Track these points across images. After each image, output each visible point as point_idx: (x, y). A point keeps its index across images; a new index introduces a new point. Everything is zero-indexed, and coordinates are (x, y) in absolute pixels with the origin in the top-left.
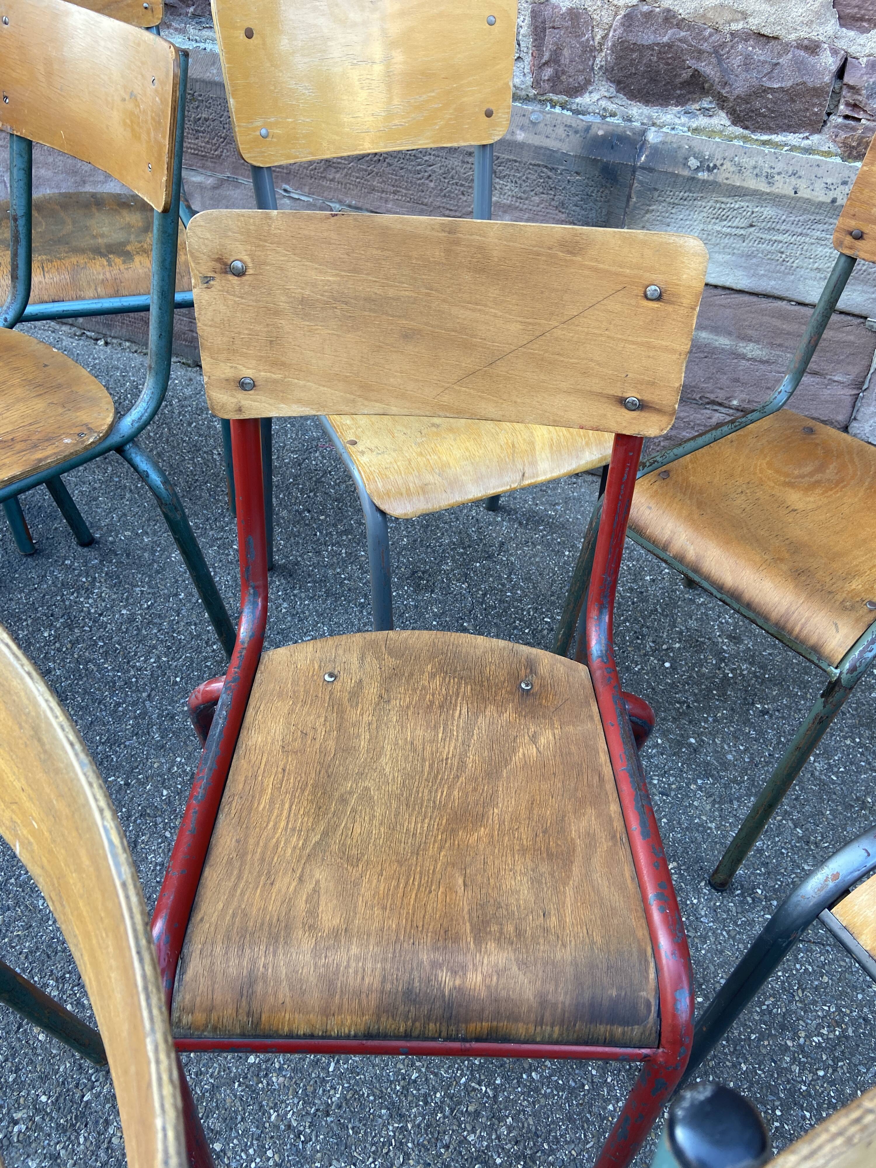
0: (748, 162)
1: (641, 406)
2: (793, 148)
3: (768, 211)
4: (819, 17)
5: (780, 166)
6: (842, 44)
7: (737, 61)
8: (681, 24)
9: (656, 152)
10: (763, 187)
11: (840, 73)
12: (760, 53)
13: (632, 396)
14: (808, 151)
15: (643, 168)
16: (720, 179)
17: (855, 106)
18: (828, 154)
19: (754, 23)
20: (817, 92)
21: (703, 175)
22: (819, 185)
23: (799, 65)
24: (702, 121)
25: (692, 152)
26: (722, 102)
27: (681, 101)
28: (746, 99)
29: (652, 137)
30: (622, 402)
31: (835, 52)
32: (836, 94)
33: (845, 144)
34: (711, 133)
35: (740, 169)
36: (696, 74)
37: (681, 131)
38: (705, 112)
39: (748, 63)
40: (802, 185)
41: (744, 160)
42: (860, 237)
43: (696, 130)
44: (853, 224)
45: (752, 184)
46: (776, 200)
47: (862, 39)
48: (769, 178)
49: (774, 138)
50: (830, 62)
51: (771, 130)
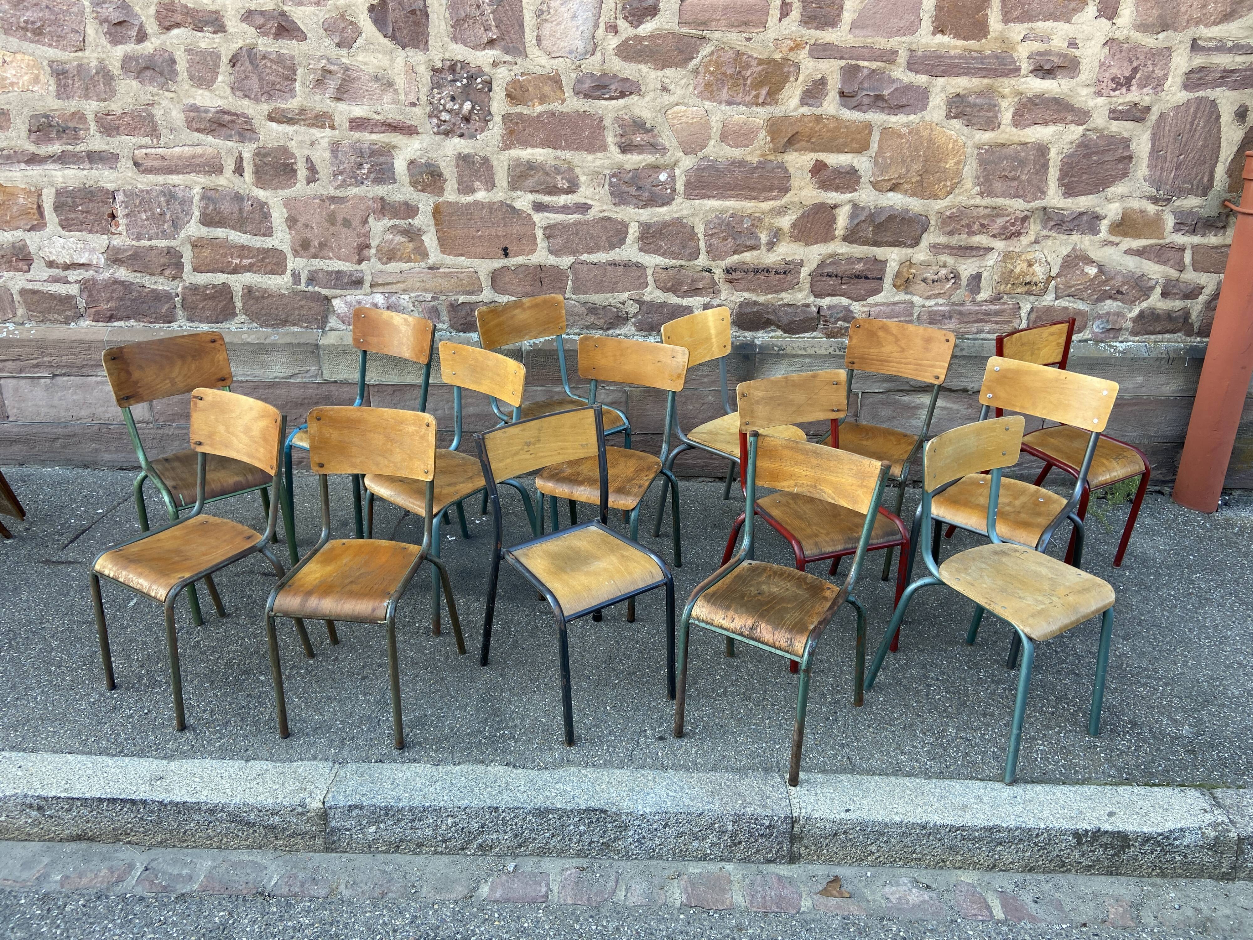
0: (795, 345)
1: (838, 410)
2: (808, 338)
3: (808, 361)
4: (807, 296)
5: (807, 345)
6: (817, 303)
7: (782, 313)
8: (760, 304)
9: (761, 347)
10: (804, 353)
11: (818, 312)
12: (789, 310)
13: (836, 409)
14: (813, 338)
15: (759, 353)
16: (788, 352)
17: (826, 321)
18: (821, 338)
19: (786, 301)
20: (812, 319)
21: (781, 352)
22: (823, 349)
23: (804, 312)
24: (773, 334)
25: (774, 345)
26: (779, 327)
27: (763, 329)
28: (788, 325)
29: (757, 342)
30: (833, 411)
31: (815, 306)
32: (819, 319)
33: (826, 334)
34: (778, 338)
35: (794, 348)
36: (768, 319)
37: (766, 339)
38: (773, 331)
39: (786, 313)
40: (817, 349)
41: (794, 345)
42: (853, 363)
43: (772, 337)
44: (850, 360)
45: (800, 352)
46: (810, 356)
47: (823, 300)
48: (805, 349)
49: (802, 335)
50: (814, 309)
51: (799, 333)
